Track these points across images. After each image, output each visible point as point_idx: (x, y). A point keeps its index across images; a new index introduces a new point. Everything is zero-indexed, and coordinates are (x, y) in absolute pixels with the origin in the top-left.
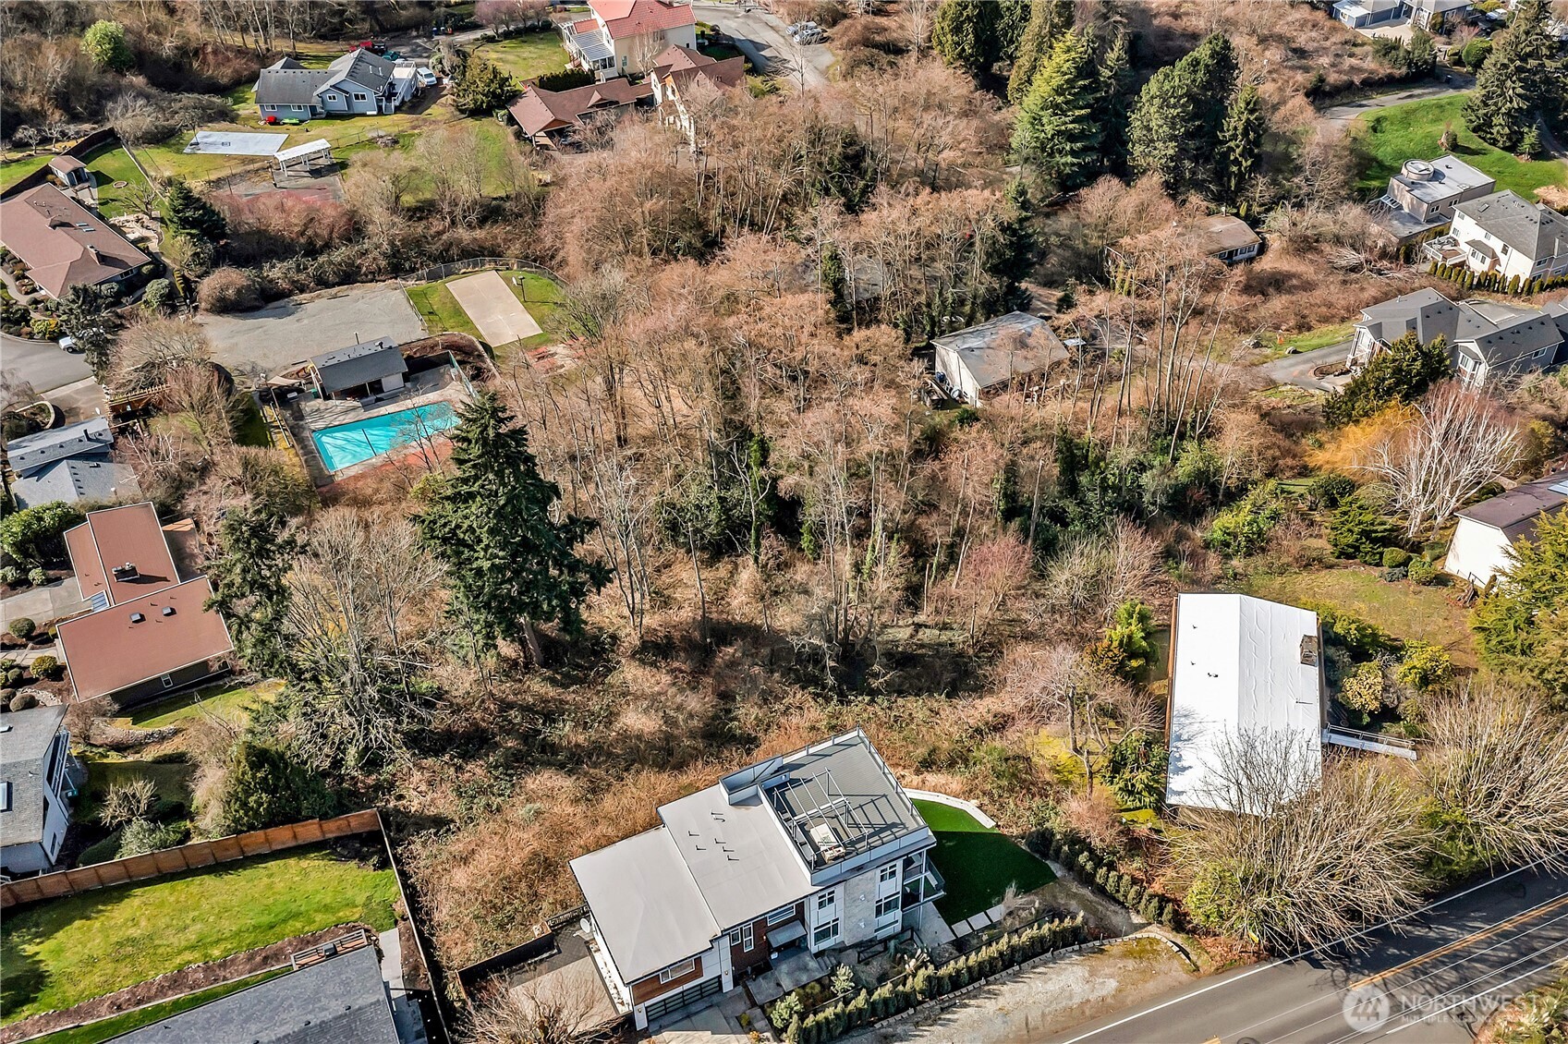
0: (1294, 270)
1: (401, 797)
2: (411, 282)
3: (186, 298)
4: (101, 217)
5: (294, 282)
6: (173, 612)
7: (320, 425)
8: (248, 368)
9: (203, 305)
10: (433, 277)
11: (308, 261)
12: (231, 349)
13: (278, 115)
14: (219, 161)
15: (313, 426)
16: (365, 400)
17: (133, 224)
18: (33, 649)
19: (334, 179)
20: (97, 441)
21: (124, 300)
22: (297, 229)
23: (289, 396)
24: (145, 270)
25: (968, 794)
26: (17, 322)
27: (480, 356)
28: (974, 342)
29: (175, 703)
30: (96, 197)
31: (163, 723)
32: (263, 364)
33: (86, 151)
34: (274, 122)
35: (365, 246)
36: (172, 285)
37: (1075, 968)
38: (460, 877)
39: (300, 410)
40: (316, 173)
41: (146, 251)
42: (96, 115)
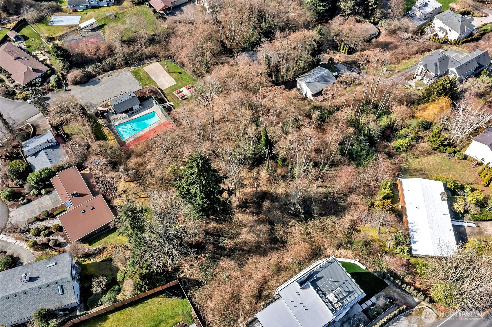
0: (390, 41)
1: (182, 272)
2: (132, 68)
3: (63, 81)
4: (29, 53)
5: (96, 72)
6: (93, 208)
7: (117, 124)
8: (89, 105)
9: (70, 83)
10: (138, 65)
11: (99, 64)
12: (82, 98)
13: (76, 8)
14: (61, 27)
15: (115, 125)
16: (128, 113)
17: (40, 54)
18: (50, 220)
19: (100, 32)
20: (51, 142)
21: (44, 84)
22: (93, 53)
23: (105, 114)
24: (48, 72)
25: (355, 257)
26: (12, 95)
27: (160, 94)
28: (309, 79)
29: (100, 236)
30: (25, 45)
31: (98, 245)
32: (94, 103)
33: (17, 28)
34: (75, 11)
35: (116, 57)
36: (58, 77)
37: (404, 321)
38: (211, 304)
39: (109, 119)
40: (93, 30)
41: (47, 65)
42: (17, 13)
